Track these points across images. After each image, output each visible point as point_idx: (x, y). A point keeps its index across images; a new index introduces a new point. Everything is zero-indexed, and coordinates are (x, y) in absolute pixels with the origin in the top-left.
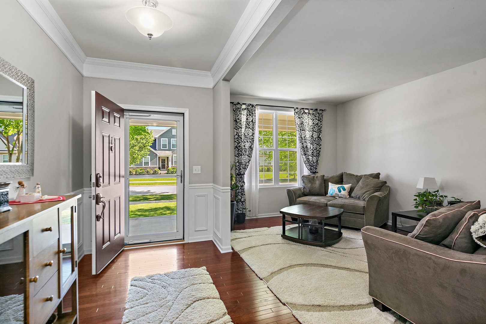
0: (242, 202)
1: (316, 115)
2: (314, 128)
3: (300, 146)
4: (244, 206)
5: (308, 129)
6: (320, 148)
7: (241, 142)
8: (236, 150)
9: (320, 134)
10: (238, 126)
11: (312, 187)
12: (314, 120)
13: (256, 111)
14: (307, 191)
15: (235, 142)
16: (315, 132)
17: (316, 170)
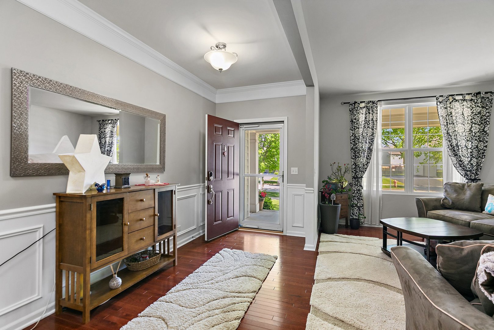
0: (359, 207)
1: (477, 100)
2: (474, 118)
3: (446, 145)
4: (361, 212)
5: (460, 121)
6: (486, 146)
7: (358, 143)
8: (352, 152)
9: (485, 127)
10: (354, 126)
11: (458, 199)
12: (473, 108)
13: (379, 108)
14: (449, 202)
15: (351, 143)
16: (475, 124)
17: (476, 177)
